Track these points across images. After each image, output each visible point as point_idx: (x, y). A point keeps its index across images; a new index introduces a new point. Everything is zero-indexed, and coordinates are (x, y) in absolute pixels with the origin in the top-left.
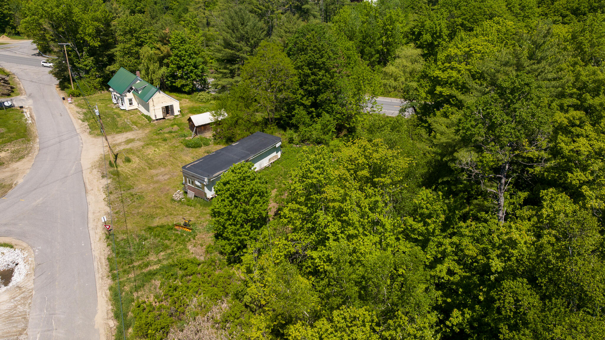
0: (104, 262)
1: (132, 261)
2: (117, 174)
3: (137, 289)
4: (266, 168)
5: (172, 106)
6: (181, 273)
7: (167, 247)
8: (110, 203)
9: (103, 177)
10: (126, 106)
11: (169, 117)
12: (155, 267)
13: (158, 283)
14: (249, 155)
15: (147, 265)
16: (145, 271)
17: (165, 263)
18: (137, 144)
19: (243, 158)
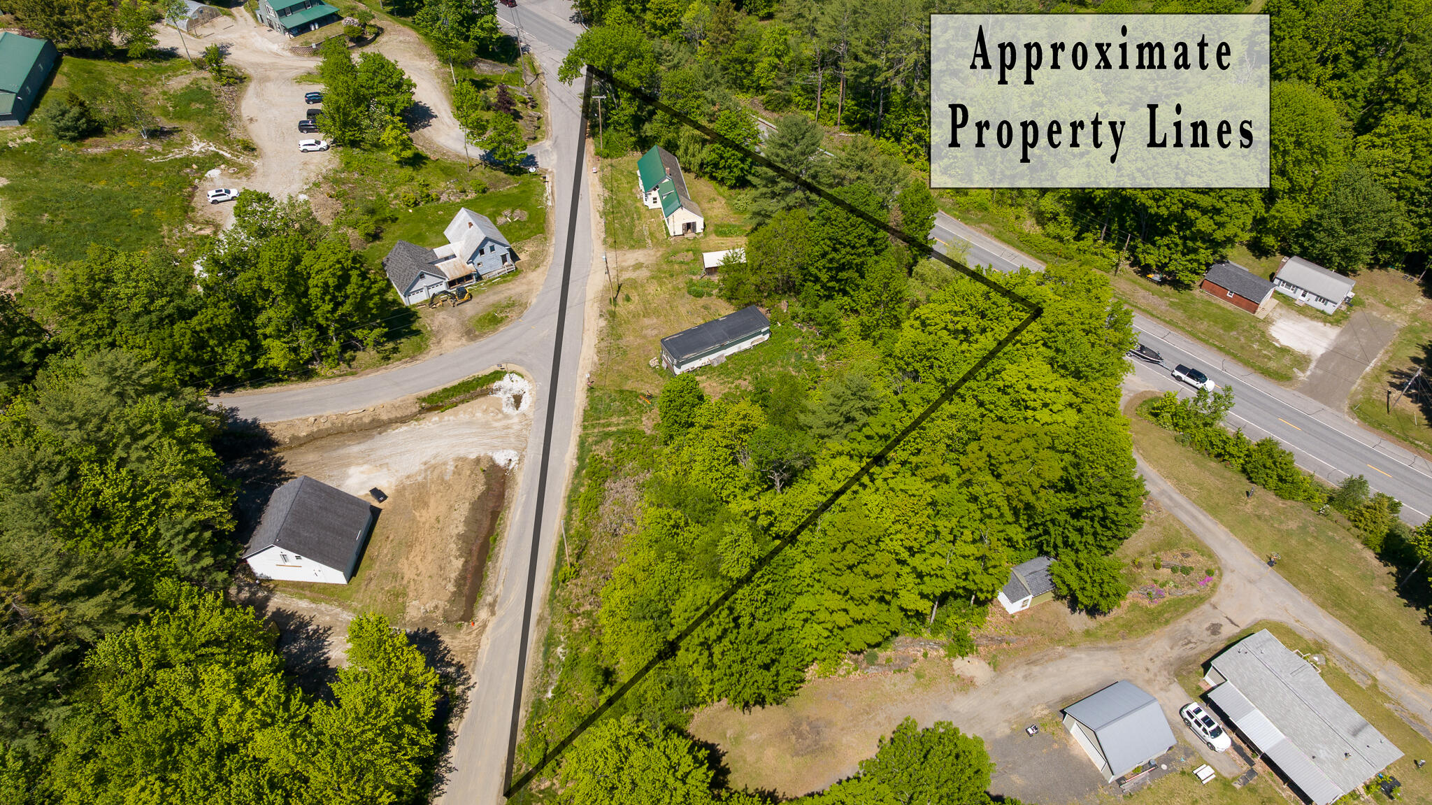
0: (581, 412)
1: (599, 419)
2: (613, 315)
3: (597, 443)
4: (746, 351)
5: (694, 224)
6: (629, 440)
7: (627, 414)
8: (599, 352)
9: (601, 316)
10: (649, 203)
11: (690, 235)
12: (614, 429)
13: (611, 442)
14: (726, 339)
15: (609, 425)
16: (607, 430)
17: (621, 427)
18: (643, 274)
19: (718, 342)
